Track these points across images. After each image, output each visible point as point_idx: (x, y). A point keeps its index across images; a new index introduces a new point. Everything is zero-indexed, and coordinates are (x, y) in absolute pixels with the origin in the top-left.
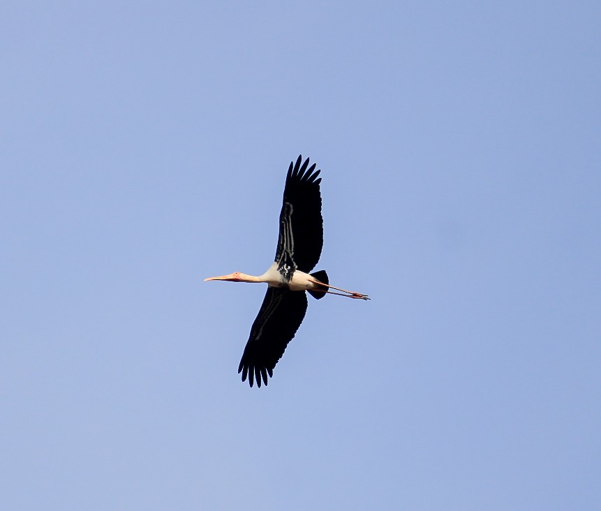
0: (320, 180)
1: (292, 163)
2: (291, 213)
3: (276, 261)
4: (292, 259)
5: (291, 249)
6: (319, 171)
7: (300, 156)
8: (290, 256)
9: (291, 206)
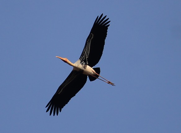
0: (109, 25)
1: (98, 16)
2: (92, 38)
3: (80, 59)
4: (87, 60)
5: (87, 55)
6: (110, 21)
7: (102, 14)
8: (86, 58)
9: (93, 35)
